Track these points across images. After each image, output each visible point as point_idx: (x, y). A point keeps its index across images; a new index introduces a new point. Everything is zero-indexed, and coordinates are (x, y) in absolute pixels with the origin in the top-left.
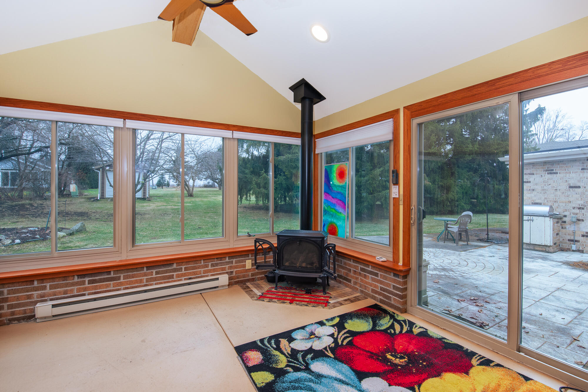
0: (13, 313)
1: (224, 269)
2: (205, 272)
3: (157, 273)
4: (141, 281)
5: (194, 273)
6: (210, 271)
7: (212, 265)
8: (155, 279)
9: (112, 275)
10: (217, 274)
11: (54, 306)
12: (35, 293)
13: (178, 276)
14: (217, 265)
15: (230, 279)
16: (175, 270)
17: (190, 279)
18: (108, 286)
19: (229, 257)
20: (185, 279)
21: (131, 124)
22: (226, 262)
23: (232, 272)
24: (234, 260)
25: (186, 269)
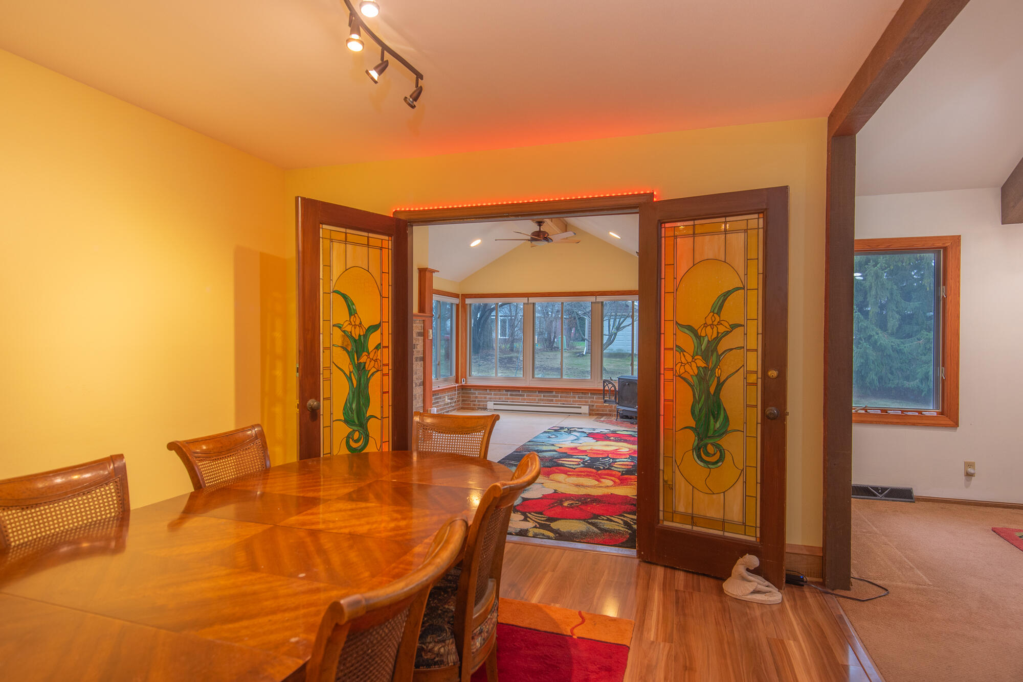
0: (479, 405)
1: (586, 402)
2: (573, 401)
3: (544, 396)
4: (535, 400)
5: (566, 401)
6: (577, 401)
7: (579, 397)
8: (543, 400)
9: (520, 393)
10: (582, 405)
11: (494, 404)
12: (488, 396)
13: (556, 401)
14: (582, 398)
15: (590, 410)
16: (554, 396)
17: (564, 404)
18: (519, 399)
19: (591, 393)
20: (560, 404)
21: (532, 300)
22: (589, 397)
23: (593, 405)
24: (595, 397)
25: (561, 397)
